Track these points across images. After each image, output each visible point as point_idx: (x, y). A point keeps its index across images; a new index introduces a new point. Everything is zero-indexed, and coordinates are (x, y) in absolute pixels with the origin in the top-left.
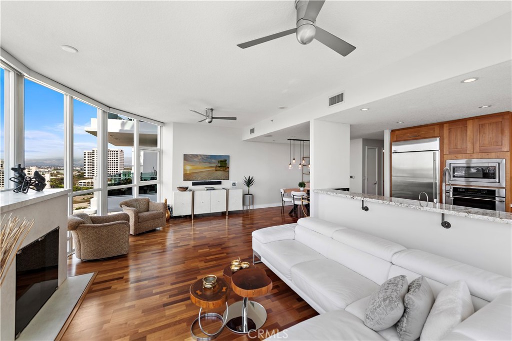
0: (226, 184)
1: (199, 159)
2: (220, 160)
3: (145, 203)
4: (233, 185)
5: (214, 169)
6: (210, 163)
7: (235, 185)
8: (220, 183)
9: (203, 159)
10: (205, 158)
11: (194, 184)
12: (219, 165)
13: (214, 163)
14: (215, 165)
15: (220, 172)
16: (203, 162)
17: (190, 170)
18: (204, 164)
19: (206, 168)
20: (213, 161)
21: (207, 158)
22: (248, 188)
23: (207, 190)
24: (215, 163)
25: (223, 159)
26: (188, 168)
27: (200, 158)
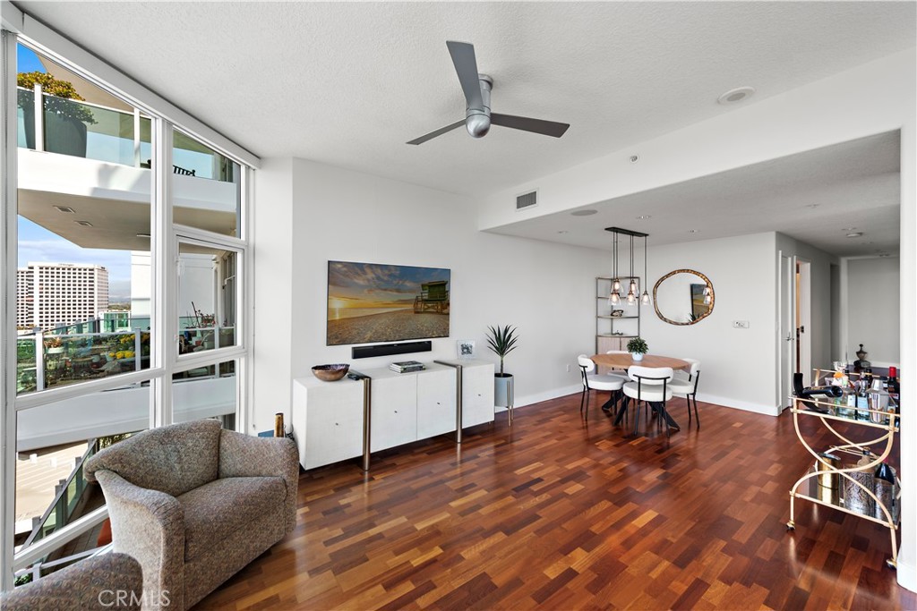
0: (442, 348)
1: (368, 280)
2: (426, 281)
3: (202, 444)
4: (463, 353)
5: (410, 307)
6: (398, 291)
7: (469, 352)
8: (427, 347)
9: (378, 278)
10: (386, 278)
11: (358, 354)
12: (426, 296)
13: (411, 291)
14: (413, 296)
15: (427, 316)
16: (379, 287)
17: (342, 311)
18: (383, 293)
19: (387, 305)
20: (409, 284)
21: (390, 275)
22: (499, 357)
23: (405, 371)
24: (413, 291)
25: (435, 279)
26: (338, 304)
27: (370, 275)
